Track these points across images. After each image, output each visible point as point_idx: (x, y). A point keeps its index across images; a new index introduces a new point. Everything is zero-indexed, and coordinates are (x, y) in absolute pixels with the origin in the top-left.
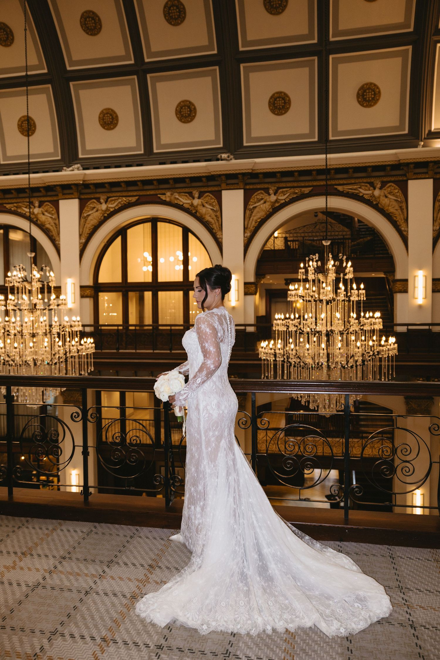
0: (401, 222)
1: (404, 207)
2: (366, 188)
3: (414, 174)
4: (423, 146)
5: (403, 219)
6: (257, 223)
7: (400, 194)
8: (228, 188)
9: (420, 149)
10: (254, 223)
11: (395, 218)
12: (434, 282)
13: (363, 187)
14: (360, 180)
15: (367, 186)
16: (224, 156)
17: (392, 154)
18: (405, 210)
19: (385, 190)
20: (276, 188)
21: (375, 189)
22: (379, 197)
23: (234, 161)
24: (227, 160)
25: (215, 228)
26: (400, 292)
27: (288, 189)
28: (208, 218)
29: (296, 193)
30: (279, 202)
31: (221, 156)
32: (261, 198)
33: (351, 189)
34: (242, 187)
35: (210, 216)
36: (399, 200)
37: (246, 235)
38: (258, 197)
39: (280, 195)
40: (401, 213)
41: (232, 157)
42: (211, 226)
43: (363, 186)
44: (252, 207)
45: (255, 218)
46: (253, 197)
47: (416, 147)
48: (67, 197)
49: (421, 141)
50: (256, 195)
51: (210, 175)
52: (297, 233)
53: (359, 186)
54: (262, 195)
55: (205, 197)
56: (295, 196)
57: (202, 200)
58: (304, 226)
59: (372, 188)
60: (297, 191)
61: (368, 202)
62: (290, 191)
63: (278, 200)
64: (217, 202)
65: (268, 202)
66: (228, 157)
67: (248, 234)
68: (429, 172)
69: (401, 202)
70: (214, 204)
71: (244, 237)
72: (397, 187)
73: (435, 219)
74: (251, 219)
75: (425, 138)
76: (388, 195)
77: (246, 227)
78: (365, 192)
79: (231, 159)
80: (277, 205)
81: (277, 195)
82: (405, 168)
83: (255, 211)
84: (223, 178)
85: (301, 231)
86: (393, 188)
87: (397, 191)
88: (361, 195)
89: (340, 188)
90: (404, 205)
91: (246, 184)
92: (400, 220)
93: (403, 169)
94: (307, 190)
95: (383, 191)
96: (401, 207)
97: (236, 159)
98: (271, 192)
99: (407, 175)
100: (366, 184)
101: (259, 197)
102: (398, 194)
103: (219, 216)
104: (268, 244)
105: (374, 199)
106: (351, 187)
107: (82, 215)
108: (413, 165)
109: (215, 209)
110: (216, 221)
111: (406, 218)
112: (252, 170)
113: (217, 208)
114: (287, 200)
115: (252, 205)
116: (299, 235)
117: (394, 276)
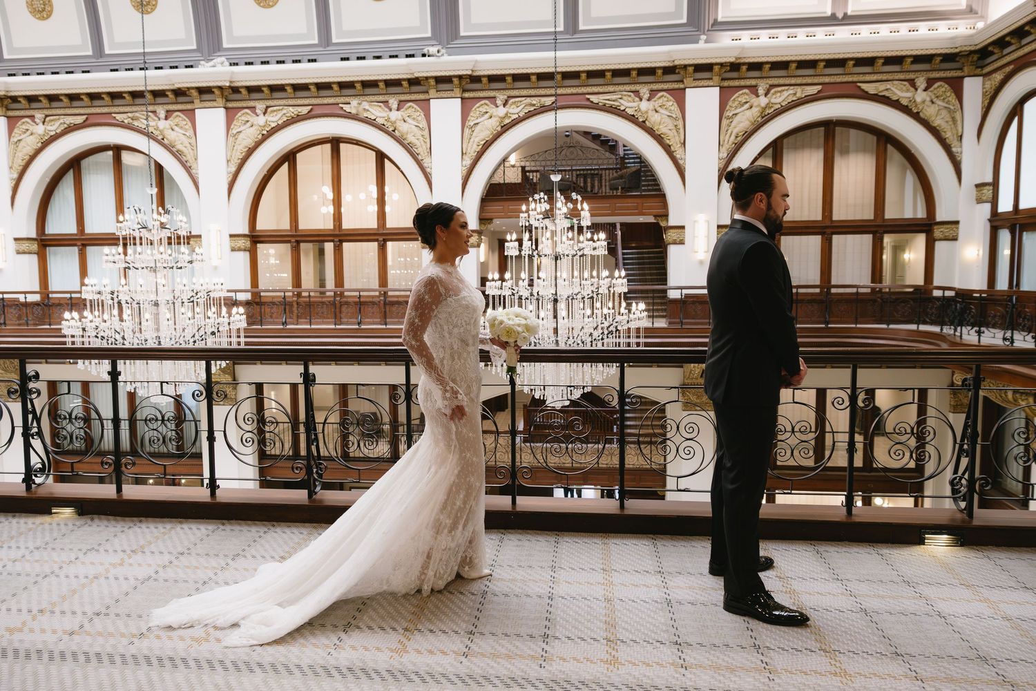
0: (676, 147)
1: (681, 126)
2: (630, 99)
3: (694, 80)
4: (706, 42)
5: (678, 142)
6: (481, 147)
7: (675, 108)
8: (439, 96)
9: (701, 45)
10: (475, 146)
11: (668, 142)
12: (720, 230)
13: (624, 98)
14: (621, 88)
15: (630, 96)
16: (433, 50)
17: (664, 53)
18: (682, 131)
19: (655, 101)
20: (506, 97)
21: (641, 100)
22: (647, 112)
23: (446, 58)
24: (436, 56)
25: (422, 153)
26: (675, 243)
27: (524, 99)
28: (411, 138)
29: (534, 105)
30: (510, 117)
31: (428, 51)
32: (485, 111)
33: (608, 100)
34: (459, 96)
35: (414, 136)
36: (674, 116)
37: (464, 163)
38: (481, 109)
39: (512, 107)
40: (676, 134)
41: (443, 51)
42: (415, 150)
43: (625, 95)
44: (472, 124)
45: (477, 140)
46: (473, 109)
47: (697, 42)
48: (207, 106)
49: (704, 34)
50: (479, 107)
51: (413, 77)
52: (536, 161)
53: (620, 96)
54: (486, 107)
55: (406, 109)
56: (532, 109)
57: (402, 113)
58: (546, 151)
59: (637, 99)
60: (534, 102)
61: (632, 119)
62: (525, 102)
63: (509, 115)
64: (423, 116)
65: (495, 116)
66: (438, 52)
67: (468, 162)
68: (714, 78)
69: (676, 119)
70: (420, 118)
71: (462, 166)
72: (671, 98)
73: (721, 143)
74: (472, 140)
75: (708, 30)
76: (658, 109)
77: (464, 152)
78: (629, 104)
79: (443, 55)
80: (507, 121)
81: (507, 106)
82: (682, 72)
83: (478, 128)
84: (432, 82)
85: (541, 159)
86: (666, 99)
87: (671, 103)
88: (622, 108)
89: (594, 98)
90: (680, 123)
91: (464, 91)
92: (674, 145)
93: (679, 73)
94: (548, 101)
95: (652, 103)
96: (676, 126)
97: (450, 55)
98: (499, 102)
99: (685, 80)
100: (630, 94)
101: (483, 109)
102: (672, 108)
103: (428, 136)
104: (495, 175)
105: (640, 114)
106: (608, 97)
107: (230, 132)
108: (693, 68)
109: (421, 126)
110: (423, 143)
111: (682, 141)
112: (473, 71)
113: (424, 124)
114: (522, 114)
115: (473, 121)
116: (538, 163)
117: (667, 221)
